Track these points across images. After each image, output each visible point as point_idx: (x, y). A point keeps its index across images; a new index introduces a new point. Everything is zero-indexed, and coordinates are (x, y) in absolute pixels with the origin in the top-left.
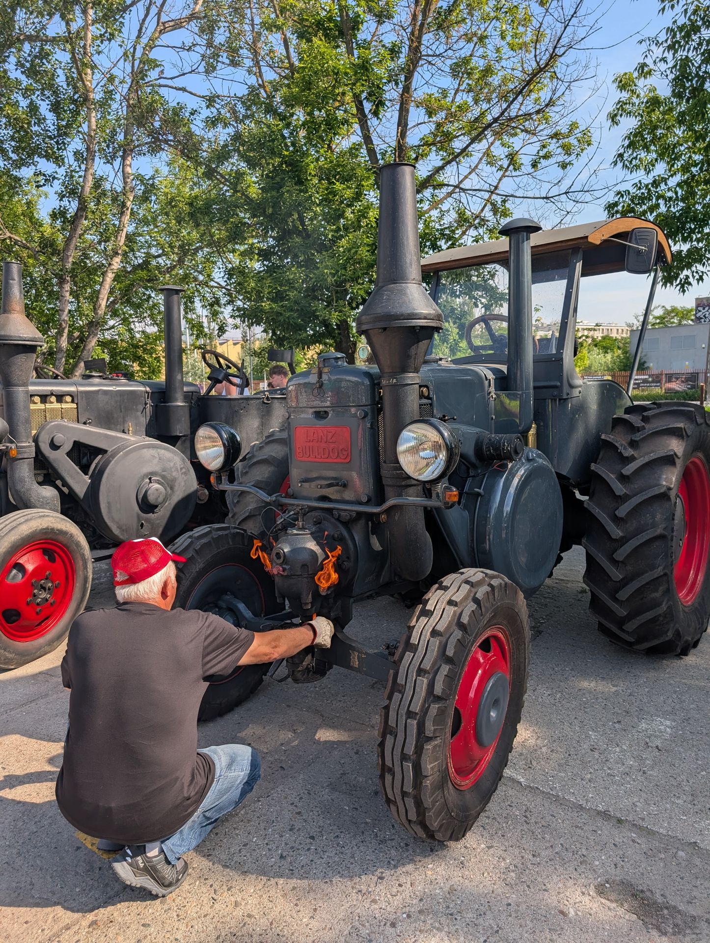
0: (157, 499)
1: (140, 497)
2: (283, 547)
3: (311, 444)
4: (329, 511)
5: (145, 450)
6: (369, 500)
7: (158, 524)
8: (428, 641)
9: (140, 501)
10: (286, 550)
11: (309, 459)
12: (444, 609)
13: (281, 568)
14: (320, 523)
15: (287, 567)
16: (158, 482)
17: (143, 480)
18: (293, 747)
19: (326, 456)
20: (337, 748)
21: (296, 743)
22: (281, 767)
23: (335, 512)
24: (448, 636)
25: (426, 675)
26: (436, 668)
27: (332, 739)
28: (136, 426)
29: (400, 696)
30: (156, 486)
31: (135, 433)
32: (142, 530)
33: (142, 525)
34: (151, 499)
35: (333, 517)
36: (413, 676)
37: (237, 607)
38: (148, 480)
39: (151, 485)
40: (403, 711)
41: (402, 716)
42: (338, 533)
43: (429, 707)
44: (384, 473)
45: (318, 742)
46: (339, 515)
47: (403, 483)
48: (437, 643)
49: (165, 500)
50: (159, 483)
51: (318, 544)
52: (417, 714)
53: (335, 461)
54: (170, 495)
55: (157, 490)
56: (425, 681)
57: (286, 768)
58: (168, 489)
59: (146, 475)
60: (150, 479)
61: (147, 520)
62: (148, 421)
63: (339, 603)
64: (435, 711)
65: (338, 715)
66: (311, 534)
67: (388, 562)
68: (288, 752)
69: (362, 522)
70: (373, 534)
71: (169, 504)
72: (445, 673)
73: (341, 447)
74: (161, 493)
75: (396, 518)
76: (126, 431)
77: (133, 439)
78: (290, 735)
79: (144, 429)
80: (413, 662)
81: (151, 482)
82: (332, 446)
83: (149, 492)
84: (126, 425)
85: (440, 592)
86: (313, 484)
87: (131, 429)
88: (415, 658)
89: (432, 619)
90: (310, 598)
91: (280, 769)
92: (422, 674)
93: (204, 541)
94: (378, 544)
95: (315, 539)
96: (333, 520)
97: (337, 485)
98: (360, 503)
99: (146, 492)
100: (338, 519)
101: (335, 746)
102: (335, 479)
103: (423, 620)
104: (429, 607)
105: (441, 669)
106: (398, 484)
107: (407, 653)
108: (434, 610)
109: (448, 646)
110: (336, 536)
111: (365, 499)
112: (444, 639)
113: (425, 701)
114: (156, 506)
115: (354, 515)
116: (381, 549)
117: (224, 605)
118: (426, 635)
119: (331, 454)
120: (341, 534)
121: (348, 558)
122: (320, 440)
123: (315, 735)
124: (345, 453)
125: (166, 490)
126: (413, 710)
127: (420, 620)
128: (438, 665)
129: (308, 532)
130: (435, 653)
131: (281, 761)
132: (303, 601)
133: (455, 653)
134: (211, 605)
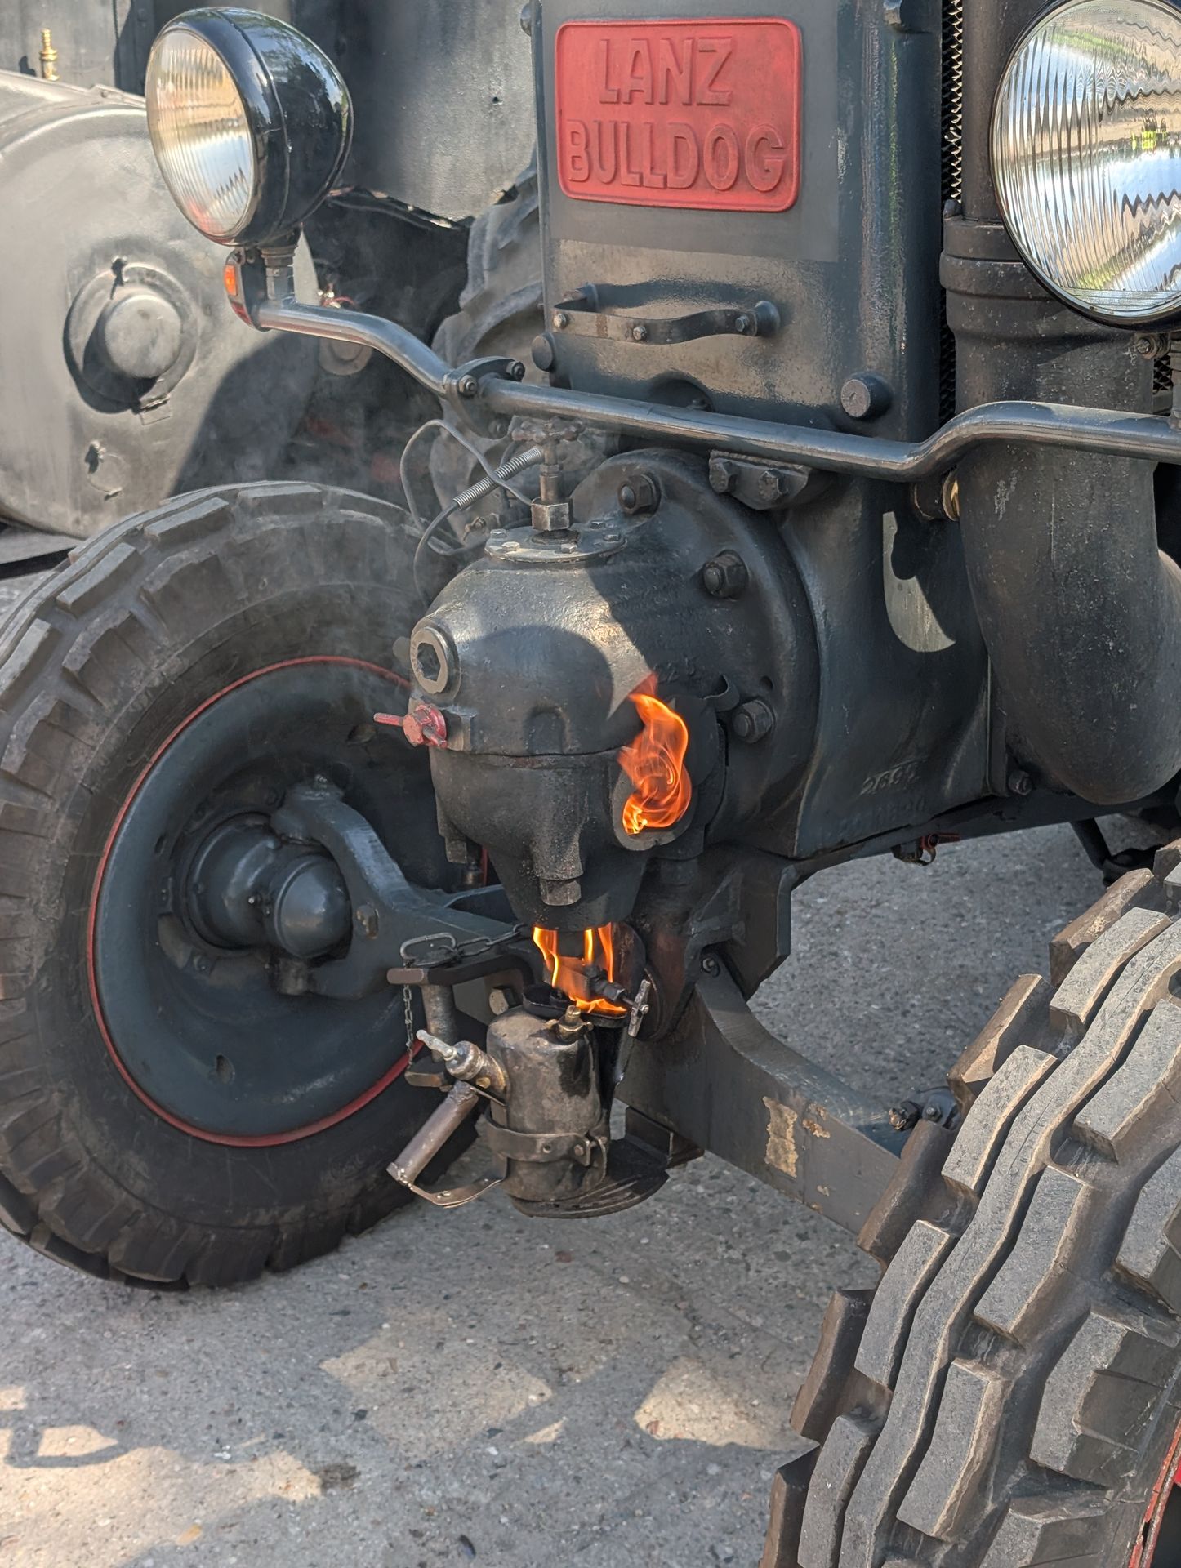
0: (144, 352)
1: (80, 341)
2: (451, 622)
3: (622, 114)
4: (695, 452)
5: (96, 146)
6: (880, 409)
7: (160, 453)
8: (1034, 1180)
9: (79, 358)
10: (459, 637)
11: (616, 190)
12: (1144, 1017)
13: (440, 720)
14: (649, 509)
15: (465, 714)
16: (151, 281)
17: (89, 270)
18: (533, 1451)
19: (688, 174)
20: (718, 1480)
21: (549, 1434)
22: (464, 1539)
23: (717, 462)
24: (1143, 1161)
25: (1003, 1356)
26: (1059, 1323)
27: (706, 1433)
28: (77, 42)
29: (860, 1439)
30: (143, 296)
31: (74, 72)
32: (95, 478)
33: (93, 459)
34: (124, 350)
35: (709, 486)
36: (930, 1354)
37: (341, 841)
38: (108, 274)
39: (121, 292)
40: (868, 1516)
41: (857, 1540)
42: (726, 562)
43: (999, 1516)
44: (955, 271)
45: (641, 1443)
46: (735, 478)
47: (1043, 327)
48: (1079, 1200)
49: (181, 358)
50: (153, 286)
51: (619, 614)
52: (938, 1541)
53: (731, 200)
54: (206, 339)
55: (145, 315)
56: (991, 1385)
57: (481, 1545)
58: (196, 312)
59: (101, 252)
60: (118, 267)
61: (114, 438)
62: (122, 20)
63: (731, 881)
64: (1027, 1547)
65: (758, 1322)
66: (590, 562)
67: (983, 709)
68: (509, 1473)
69: (850, 512)
70: (903, 574)
71: (202, 373)
72: (1102, 1360)
73: (754, 131)
74: (161, 328)
75: (1000, 506)
76: (33, 63)
77: (53, 97)
78: (535, 1392)
79: (108, 58)
80: (940, 1282)
81: (119, 281)
82: (714, 122)
83: (112, 325)
84: (33, 41)
85: (1145, 919)
86: (618, 318)
87: (51, 54)
88: (953, 1261)
89: (1071, 1063)
90: (571, 865)
91: (455, 1548)
92: (984, 1346)
93: (187, 556)
94: (930, 622)
95: (607, 589)
96: (708, 500)
97: (729, 325)
98: (836, 422)
99: (102, 321)
100: (729, 496)
101: (713, 1469)
102: (725, 292)
103: (1028, 1062)
104: (1072, 998)
105: (1083, 1338)
106: (1015, 328)
107: (923, 1226)
108: (1092, 1016)
109: (1137, 1219)
110: (713, 575)
111: (857, 404)
112: (1119, 1179)
113: (980, 1485)
114: (147, 383)
115: (801, 478)
116: (944, 642)
117: (297, 831)
118: (1023, 1149)
119: (709, 169)
120: (740, 565)
121: (768, 682)
122: (661, 95)
123: (638, 1405)
124: (773, 161)
125: (182, 314)
126: (916, 1523)
127: (1009, 1065)
128: (1072, 1309)
129: (572, 551)
130: (1059, 1251)
131: (472, 1510)
132: (543, 872)
133: (1168, 1259)
134: (250, 822)
